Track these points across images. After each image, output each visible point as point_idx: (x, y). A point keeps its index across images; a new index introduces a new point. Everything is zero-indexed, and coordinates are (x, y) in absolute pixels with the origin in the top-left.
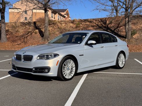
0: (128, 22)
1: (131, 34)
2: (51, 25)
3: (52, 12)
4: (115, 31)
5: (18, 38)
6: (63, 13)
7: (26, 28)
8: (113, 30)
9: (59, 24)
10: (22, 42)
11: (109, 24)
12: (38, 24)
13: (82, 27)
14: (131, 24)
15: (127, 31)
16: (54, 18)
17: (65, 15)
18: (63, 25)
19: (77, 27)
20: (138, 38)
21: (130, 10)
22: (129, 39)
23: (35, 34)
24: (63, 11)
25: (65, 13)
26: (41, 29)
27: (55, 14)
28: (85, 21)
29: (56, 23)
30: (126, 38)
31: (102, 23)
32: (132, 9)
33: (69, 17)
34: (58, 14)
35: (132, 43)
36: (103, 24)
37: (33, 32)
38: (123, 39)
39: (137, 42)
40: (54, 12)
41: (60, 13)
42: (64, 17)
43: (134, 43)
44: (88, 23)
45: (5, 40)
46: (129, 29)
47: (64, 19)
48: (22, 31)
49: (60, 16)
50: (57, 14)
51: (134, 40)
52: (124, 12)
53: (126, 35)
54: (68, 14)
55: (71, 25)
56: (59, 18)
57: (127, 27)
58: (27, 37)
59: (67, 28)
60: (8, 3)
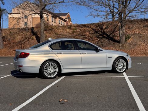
0: (122, 27)
1: (126, 39)
2: (48, 31)
4: (111, 36)
5: (15, 44)
6: (64, 17)
7: (24, 34)
8: (109, 35)
9: (56, 30)
11: (105, 29)
12: (35, 30)
13: (78, 32)
14: (124, 29)
15: (121, 36)
16: (55, 23)
17: (66, 19)
18: (60, 31)
19: (73, 32)
20: (132, 43)
22: (123, 43)
23: (32, 40)
24: (64, 15)
25: (66, 17)
26: (38, 35)
27: (56, 18)
28: (84, 26)
29: (53, 28)
30: (120, 43)
32: (125, 15)
33: (71, 21)
34: (59, 18)
35: (125, 48)
36: (99, 29)
37: (30, 38)
38: (118, 43)
39: (130, 46)
40: (55, 16)
41: (61, 17)
42: (65, 21)
43: (127, 48)
45: (1, 47)
46: (123, 34)
47: (65, 23)
48: (20, 37)
50: (58, 18)
51: (128, 44)
52: (118, 17)
54: (69, 18)
55: (68, 30)
57: (121, 32)
58: (24, 43)
59: (63, 34)
60: (4, 10)
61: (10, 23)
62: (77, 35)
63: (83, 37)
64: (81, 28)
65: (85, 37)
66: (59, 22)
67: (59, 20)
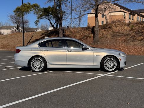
3: (130, 14)
6: (143, 14)
7: (84, 32)
16: (133, 20)
23: (90, 38)
27: (134, 15)
34: (138, 15)
37: (88, 36)
40: (133, 13)
41: (140, 13)
49: (140, 17)
50: (136, 15)
55: (126, 28)
62: (134, 32)
63: (140, 34)
64: (140, 25)
65: (142, 34)
66: (138, 19)
67: (138, 17)
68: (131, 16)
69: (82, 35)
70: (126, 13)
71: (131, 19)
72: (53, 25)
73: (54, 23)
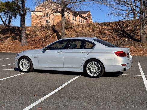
0: (143, 26)
2: (69, 29)
4: (131, 35)
5: (37, 41)
6: (84, 16)
7: (45, 32)
8: (129, 33)
9: (76, 29)
10: (41, 46)
11: (125, 28)
12: (56, 28)
13: (98, 30)
14: (145, 28)
15: (141, 35)
17: (86, 17)
18: (80, 29)
21: (145, 14)
22: (144, 43)
23: (53, 37)
24: (85, 13)
25: (87, 15)
26: (59, 32)
27: (76, 16)
28: (104, 24)
29: (73, 27)
30: (140, 42)
31: (119, 26)
33: (91, 19)
34: (80, 16)
35: (146, 47)
36: (120, 28)
37: (51, 36)
38: (138, 42)
40: (76, 14)
42: (86, 19)
44: (104, 27)
45: (25, 43)
46: (144, 33)
47: (86, 21)
49: (81, 18)
50: (78, 16)
52: (139, 16)
53: (141, 39)
54: (89, 16)
55: (88, 28)
56: (80, 20)
57: (142, 31)
58: (45, 41)
59: (83, 32)
60: (28, 9)
61: (33, 21)
63: (103, 35)
64: (101, 27)
65: (105, 35)
67: (80, 18)
68: (74, 16)
69: (43, 35)
70: (70, 13)
71: (74, 19)
72: (4, 22)
73: (5, 20)
